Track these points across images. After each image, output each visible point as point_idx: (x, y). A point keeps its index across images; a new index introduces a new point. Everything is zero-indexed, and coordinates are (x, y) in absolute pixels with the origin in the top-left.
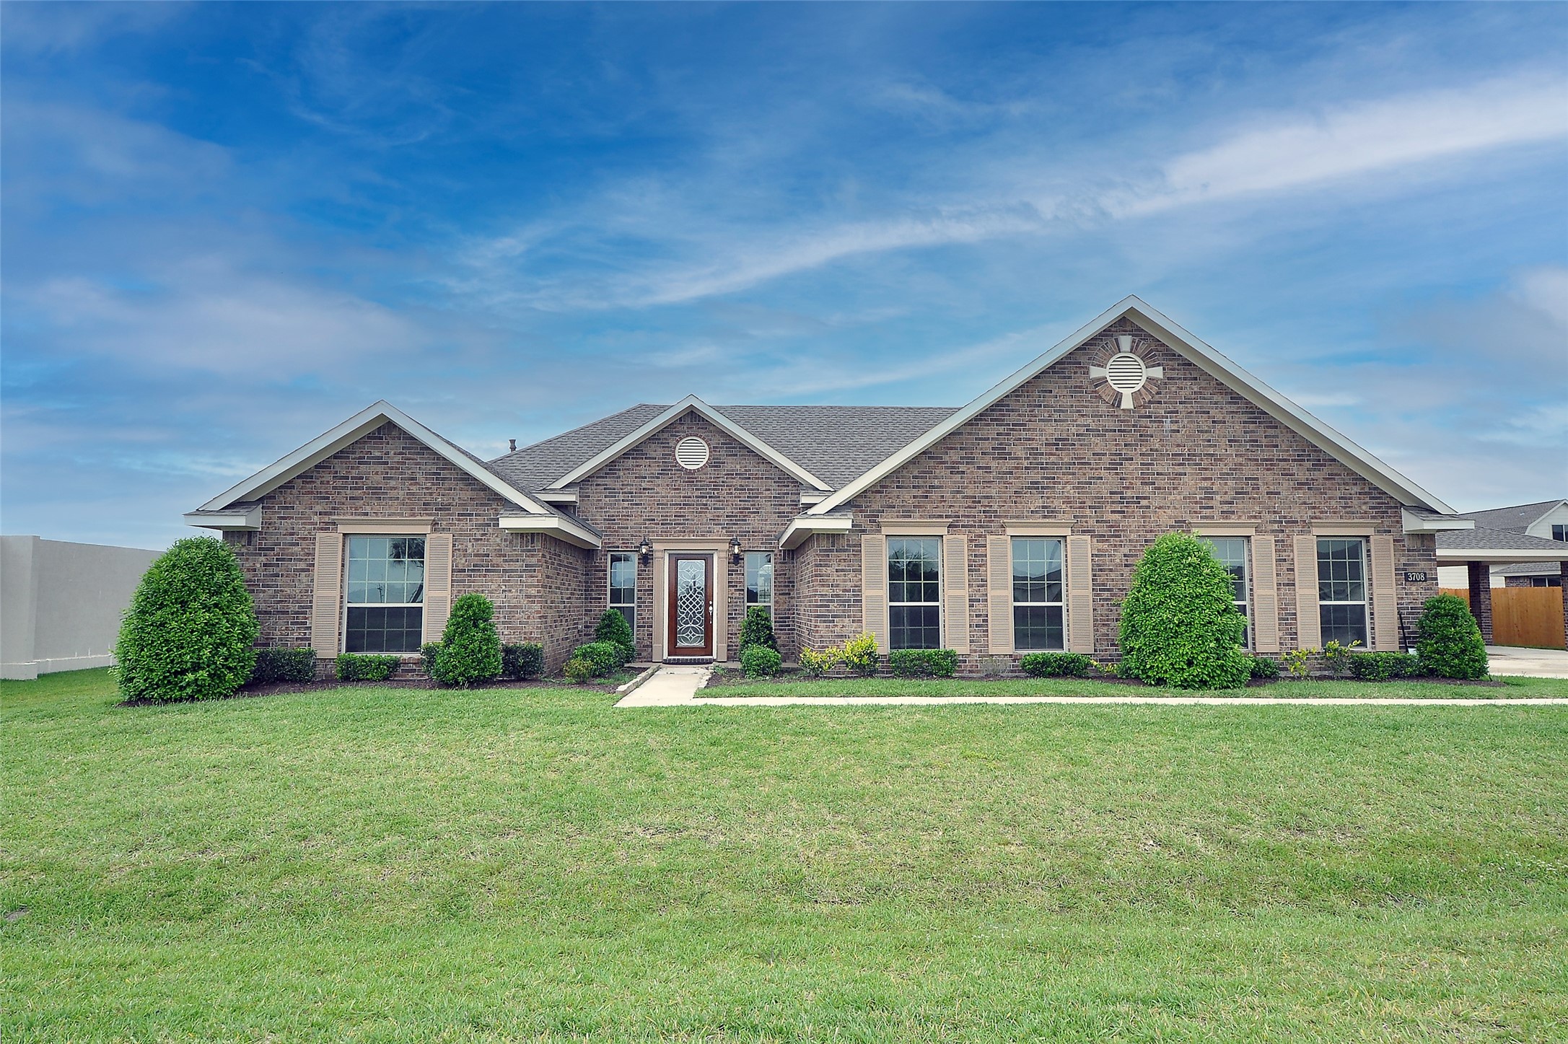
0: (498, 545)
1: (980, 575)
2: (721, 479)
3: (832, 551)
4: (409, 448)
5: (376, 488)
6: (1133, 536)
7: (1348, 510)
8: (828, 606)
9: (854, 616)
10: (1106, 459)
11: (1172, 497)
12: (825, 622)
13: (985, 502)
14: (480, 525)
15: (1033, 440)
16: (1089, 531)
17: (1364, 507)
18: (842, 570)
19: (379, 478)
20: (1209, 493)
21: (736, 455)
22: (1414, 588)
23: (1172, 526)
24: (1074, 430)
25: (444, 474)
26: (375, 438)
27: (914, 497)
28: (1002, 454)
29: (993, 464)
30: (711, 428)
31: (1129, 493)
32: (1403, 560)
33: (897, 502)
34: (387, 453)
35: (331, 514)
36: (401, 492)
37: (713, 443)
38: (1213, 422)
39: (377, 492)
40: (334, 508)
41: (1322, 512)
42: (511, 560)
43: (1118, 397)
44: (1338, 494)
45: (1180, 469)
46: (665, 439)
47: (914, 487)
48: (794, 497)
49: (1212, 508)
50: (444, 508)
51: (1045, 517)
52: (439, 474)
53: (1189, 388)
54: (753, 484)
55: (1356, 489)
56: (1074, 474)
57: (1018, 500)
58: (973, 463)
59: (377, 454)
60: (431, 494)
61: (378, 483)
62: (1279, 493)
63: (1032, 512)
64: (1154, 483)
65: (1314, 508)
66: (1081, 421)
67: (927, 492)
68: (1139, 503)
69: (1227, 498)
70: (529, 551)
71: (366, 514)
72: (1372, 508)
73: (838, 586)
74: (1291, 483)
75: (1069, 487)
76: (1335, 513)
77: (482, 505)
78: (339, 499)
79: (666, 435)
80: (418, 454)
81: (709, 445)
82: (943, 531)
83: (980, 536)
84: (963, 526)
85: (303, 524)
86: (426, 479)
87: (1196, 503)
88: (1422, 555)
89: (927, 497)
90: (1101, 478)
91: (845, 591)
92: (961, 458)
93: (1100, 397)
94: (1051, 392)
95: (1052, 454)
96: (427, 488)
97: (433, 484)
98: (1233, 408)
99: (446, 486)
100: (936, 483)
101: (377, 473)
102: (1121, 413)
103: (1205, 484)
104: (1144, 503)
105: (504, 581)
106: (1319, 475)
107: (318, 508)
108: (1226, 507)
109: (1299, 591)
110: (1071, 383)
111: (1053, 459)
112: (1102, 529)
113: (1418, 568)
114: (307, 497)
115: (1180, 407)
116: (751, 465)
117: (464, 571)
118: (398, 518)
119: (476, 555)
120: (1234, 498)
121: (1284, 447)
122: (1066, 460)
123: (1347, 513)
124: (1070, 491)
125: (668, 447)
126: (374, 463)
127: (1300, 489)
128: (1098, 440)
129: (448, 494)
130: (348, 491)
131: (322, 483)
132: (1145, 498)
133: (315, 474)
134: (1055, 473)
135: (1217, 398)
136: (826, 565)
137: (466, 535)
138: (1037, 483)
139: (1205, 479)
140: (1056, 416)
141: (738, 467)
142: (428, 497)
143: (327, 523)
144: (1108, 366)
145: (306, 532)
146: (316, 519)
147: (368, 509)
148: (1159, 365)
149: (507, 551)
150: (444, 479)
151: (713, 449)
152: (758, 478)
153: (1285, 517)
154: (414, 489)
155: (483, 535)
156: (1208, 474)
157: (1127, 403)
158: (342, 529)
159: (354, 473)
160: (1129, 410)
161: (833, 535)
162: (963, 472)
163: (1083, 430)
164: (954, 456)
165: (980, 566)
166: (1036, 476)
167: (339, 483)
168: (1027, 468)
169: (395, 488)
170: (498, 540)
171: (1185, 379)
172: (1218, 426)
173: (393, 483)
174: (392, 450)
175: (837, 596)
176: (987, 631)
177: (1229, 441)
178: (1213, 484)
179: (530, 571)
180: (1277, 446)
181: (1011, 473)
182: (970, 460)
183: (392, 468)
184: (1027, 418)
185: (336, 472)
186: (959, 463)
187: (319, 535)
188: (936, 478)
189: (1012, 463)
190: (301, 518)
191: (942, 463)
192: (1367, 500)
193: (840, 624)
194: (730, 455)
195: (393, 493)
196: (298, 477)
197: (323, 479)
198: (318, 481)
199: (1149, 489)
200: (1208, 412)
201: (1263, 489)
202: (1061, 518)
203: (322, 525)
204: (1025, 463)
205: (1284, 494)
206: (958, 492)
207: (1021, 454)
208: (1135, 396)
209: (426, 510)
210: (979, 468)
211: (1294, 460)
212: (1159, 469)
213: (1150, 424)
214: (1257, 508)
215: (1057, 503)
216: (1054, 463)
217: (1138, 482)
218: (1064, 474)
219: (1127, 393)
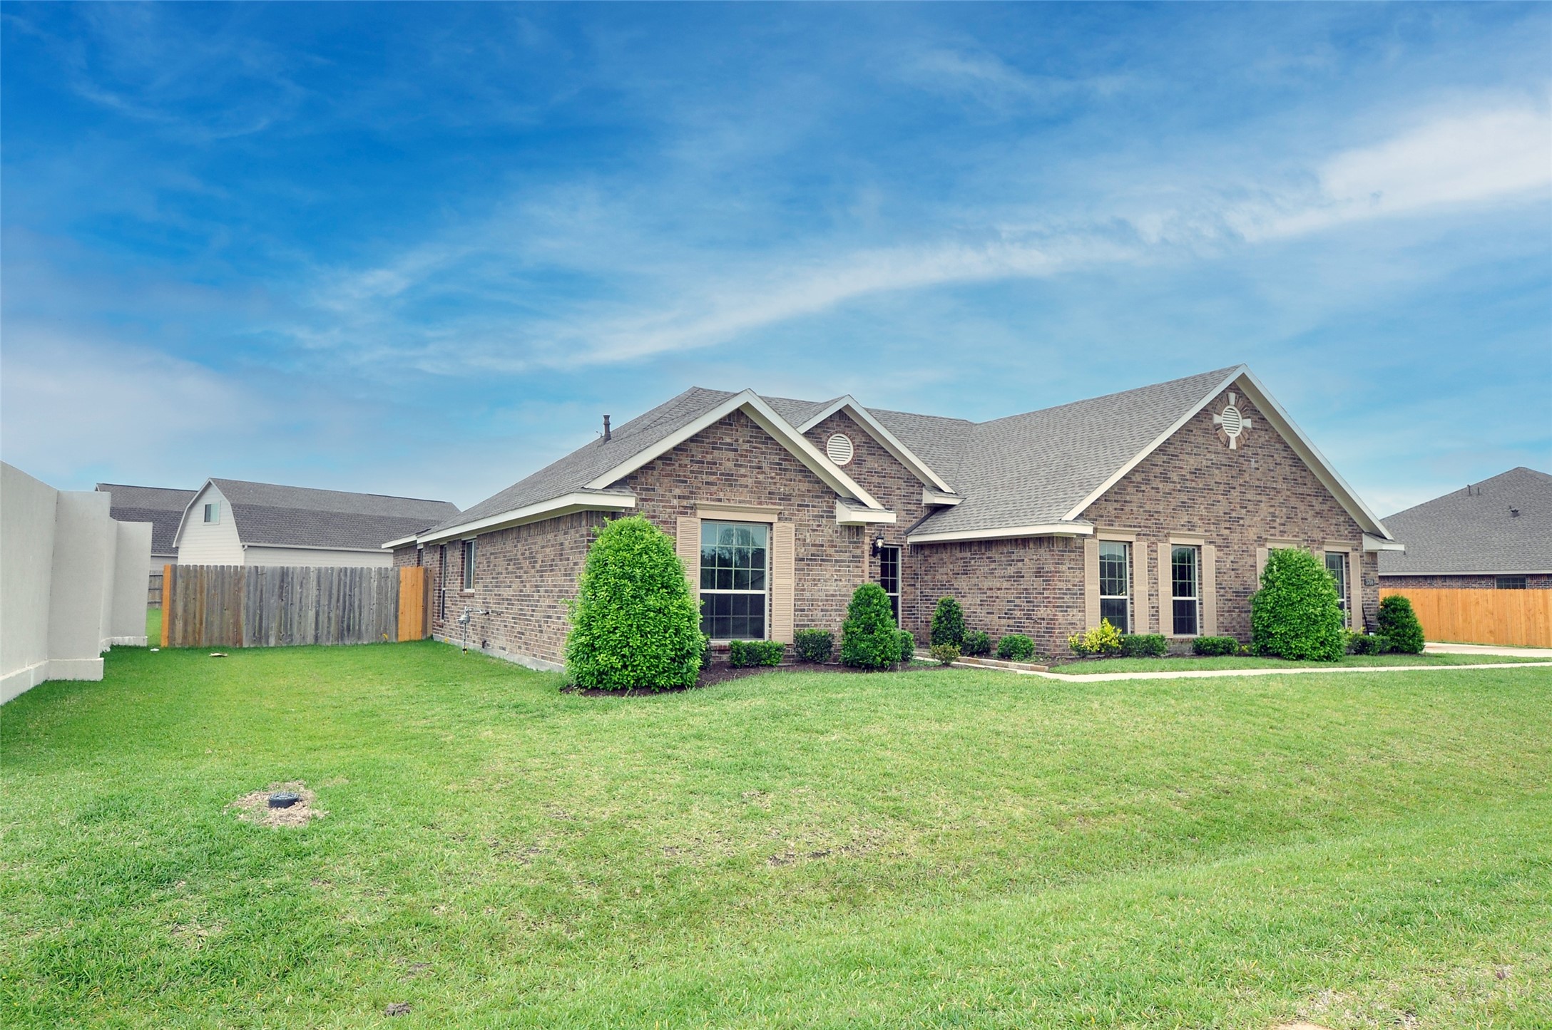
0: (831, 536)
1: (1154, 575)
2: (863, 476)
3: (1065, 551)
4: (756, 437)
5: (728, 475)
6: (1236, 547)
7: (1339, 533)
8: (1063, 598)
9: (1080, 607)
10: (1222, 487)
11: (1255, 519)
12: (1062, 611)
13: (1156, 516)
14: (816, 516)
16: (1212, 542)
17: (1346, 532)
18: (1072, 568)
19: (730, 465)
20: (1274, 517)
21: (874, 455)
22: (1368, 591)
23: (1256, 541)
24: (1204, 462)
25: (785, 464)
26: (726, 424)
27: (1116, 509)
28: (1166, 479)
29: (1161, 486)
30: (855, 427)
31: (1234, 515)
32: (1363, 571)
33: (1105, 513)
34: (737, 440)
35: (688, 498)
36: (750, 480)
37: (857, 441)
38: (1276, 464)
39: (729, 479)
40: (691, 493)
41: (1327, 535)
42: (841, 551)
43: (1228, 438)
44: (1334, 521)
45: (1259, 498)
46: (818, 434)
47: (1115, 501)
48: (918, 497)
49: (1275, 528)
50: (786, 498)
51: (1189, 530)
52: (781, 464)
53: (1264, 437)
54: (889, 482)
55: (1342, 519)
56: (1205, 497)
57: (1175, 515)
58: (1149, 484)
59: (728, 440)
60: (775, 483)
61: (731, 470)
62: (1306, 519)
63: (1182, 525)
64: (1246, 508)
65: (1323, 531)
66: (1208, 456)
67: (1123, 505)
68: (1239, 522)
69: (1282, 521)
70: (855, 543)
71: (720, 500)
73: (1069, 581)
74: (1313, 512)
75: (1202, 507)
76: (1333, 535)
77: (818, 497)
78: (696, 483)
79: (819, 430)
80: (763, 443)
81: (853, 443)
82: (1133, 538)
83: (1153, 543)
84: (1144, 535)
85: (663, 507)
86: (771, 469)
87: (1267, 524)
88: (1372, 570)
89: (1122, 510)
90: (1219, 502)
91: (1074, 585)
92: (1143, 479)
93: (1219, 438)
94: (1192, 431)
95: (1193, 481)
96: (772, 478)
97: (777, 474)
98: (1285, 454)
99: (788, 477)
100: (1128, 498)
101: (728, 460)
102: (1229, 452)
103: (1272, 510)
104: (1241, 522)
105: (836, 571)
106: (1325, 507)
107: (677, 492)
108: (1282, 528)
110: (1204, 425)
111: (1193, 484)
112: (1219, 541)
113: (1370, 577)
114: (666, 480)
115: (1259, 451)
116: (886, 464)
117: (803, 560)
118: (748, 505)
119: (813, 545)
120: (1286, 522)
121: (1309, 486)
122: (1200, 486)
123: (1339, 535)
124: (1203, 510)
125: (820, 442)
126: (726, 449)
127: (1317, 517)
128: (1217, 472)
129: (789, 485)
130: (704, 476)
131: (680, 466)
132: (1242, 518)
133: (674, 456)
134: (1194, 496)
135: (1277, 446)
136: (1062, 564)
137: (805, 525)
138: (1185, 503)
139: (1271, 506)
140: (1195, 451)
141: (876, 465)
142: (773, 487)
143: (685, 507)
144: (1224, 416)
145: (667, 516)
146: (675, 502)
147: (721, 495)
148: (1249, 417)
149: (838, 542)
150: (785, 470)
151: (857, 447)
152: (891, 477)
153: (1310, 537)
154: (761, 477)
155: (819, 526)
156: (1273, 502)
157: (1233, 446)
158: (701, 514)
159: (709, 458)
160: (1234, 450)
161: (1066, 538)
162: (1144, 491)
163: (1209, 464)
165: (1154, 567)
166: (1184, 497)
167: (696, 467)
168: (1179, 491)
169: (745, 476)
170: (830, 531)
171: (1262, 429)
172: (1278, 467)
173: (743, 471)
174: (740, 436)
175: (1069, 589)
176: (1158, 620)
177: (1283, 478)
178: (1275, 510)
179: (856, 562)
180: (1305, 484)
181: (1170, 494)
182: (1147, 482)
183: (741, 456)
184: (1179, 451)
185: (693, 456)
186: (1141, 483)
187: (680, 519)
188: (1128, 494)
189: (1171, 486)
190: (661, 501)
191: (1131, 482)
192: (1348, 527)
193: (1071, 614)
194: (870, 454)
195: (743, 481)
196: (659, 458)
197: (681, 462)
198: (677, 464)
199: (1244, 511)
200: (1273, 456)
201: (1300, 516)
202: (1200, 531)
203: (681, 509)
204: (1178, 487)
205: (1310, 519)
206: (1141, 507)
207: (1176, 479)
208: (1238, 439)
209: (771, 499)
210: (1153, 488)
211: (1314, 496)
212: (1249, 496)
213: (1244, 462)
214: (1297, 530)
215: (1196, 520)
216: (1194, 488)
217: (1238, 506)
218: (1199, 496)
219: (1233, 437)
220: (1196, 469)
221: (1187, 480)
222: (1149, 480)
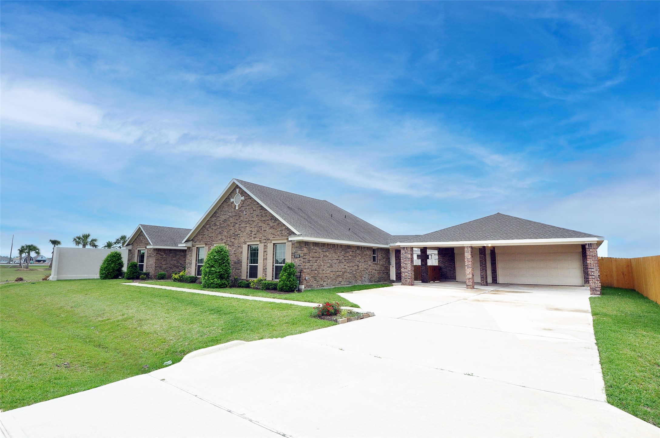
0: (152, 251)
3: (189, 251)
6: (236, 245)
7: (282, 234)
8: (188, 265)
9: (191, 267)
10: (232, 224)
11: (244, 234)
13: (212, 238)
15: (220, 220)
16: (228, 244)
17: (286, 233)
18: (190, 256)
20: (251, 231)
22: (296, 260)
23: (243, 242)
24: (227, 217)
27: (201, 237)
28: (215, 225)
29: (214, 228)
31: (236, 233)
32: (294, 251)
38: (254, 210)
40: (138, 245)
41: (275, 236)
43: (235, 206)
44: (280, 230)
45: (246, 225)
47: (201, 235)
49: (252, 236)
51: (221, 241)
56: (227, 229)
57: (217, 237)
60: (146, 242)
62: (266, 231)
63: (219, 240)
64: (241, 230)
65: (274, 234)
66: (229, 214)
68: (238, 236)
69: (255, 233)
72: (288, 233)
73: (189, 260)
74: (269, 227)
76: (278, 236)
82: (204, 246)
83: (211, 247)
84: (208, 244)
87: (249, 235)
88: (300, 249)
89: (203, 237)
90: (231, 230)
93: (232, 207)
94: (224, 207)
95: (223, 224)
100: (205, 233)
102: (236, 211)
103: (251, 229)
104: (239, 236)
105: (152, 259)
106: (275, 224)
107: (136, 245)
108: (255, 236)
109: (268, 261)
110: (227, 204)
112: (231, 244)
113: (298, 253)
114: (135, 243)
115: (247, 207)
117: (148, 257)
118: (143, 247)
119: (150, 254)
120: (256, 233)
122: (226, 225)
123: (281, 235)
124: (226, 234)
127: (271, 229)
128: (231, 219)
130: (139, 242)
132: (239, 234)
134: (223, 229)
135: (254, 203)
136: (188, 255)
138: (220, 232)
139: (251, 228)
144: (234, 198)
146: (136, 247)
147: (141, 245)
148: (243, 196)
149: (153, 253)
153: (267, 238)
156: (251, 226)
157: (237, 208)
158: (138, 249)
159: (140, 238)
160: (237, 210)
161: (188, 248)
162: (209, 230)
164: (208, 226)
166: (220, 230)
167: (138, 240)
168: (219, 228)
169: (143, 241)
171: (249, 199)
172: (254, 211)
175: (189, 262)
177: (257, 216)
178: (252, 229)
180: (266, 216)
181: (216, 230)
182: (210, 227)
184: (220, 215)
185: (138, 238)
187: (136, 250)
192: (287, 231)
193: (189, 269)
196: (135, 239)
199: (240, 231)
200: (252, 208)
201: (263, 229)
202: (224, 241)
204: (219, 227)
206: (208, 236)
208: (239, 205)
209: (146, 245)
210: (211, 229)
211: (270, 220)
212: (242, 226)
213: (241, 213)
214: (261, 236)
215: (223, 237)
216: (224, 226)
217: (238, 230)
218: (225, 229)
219: (237, 205)
220: (224, 220)
221: (221, 224)
222: (211, 226)
